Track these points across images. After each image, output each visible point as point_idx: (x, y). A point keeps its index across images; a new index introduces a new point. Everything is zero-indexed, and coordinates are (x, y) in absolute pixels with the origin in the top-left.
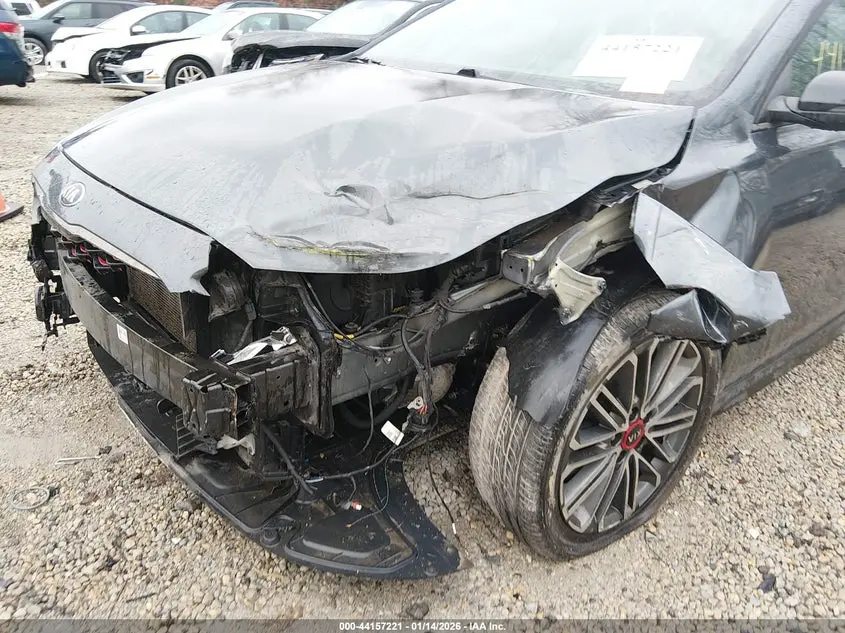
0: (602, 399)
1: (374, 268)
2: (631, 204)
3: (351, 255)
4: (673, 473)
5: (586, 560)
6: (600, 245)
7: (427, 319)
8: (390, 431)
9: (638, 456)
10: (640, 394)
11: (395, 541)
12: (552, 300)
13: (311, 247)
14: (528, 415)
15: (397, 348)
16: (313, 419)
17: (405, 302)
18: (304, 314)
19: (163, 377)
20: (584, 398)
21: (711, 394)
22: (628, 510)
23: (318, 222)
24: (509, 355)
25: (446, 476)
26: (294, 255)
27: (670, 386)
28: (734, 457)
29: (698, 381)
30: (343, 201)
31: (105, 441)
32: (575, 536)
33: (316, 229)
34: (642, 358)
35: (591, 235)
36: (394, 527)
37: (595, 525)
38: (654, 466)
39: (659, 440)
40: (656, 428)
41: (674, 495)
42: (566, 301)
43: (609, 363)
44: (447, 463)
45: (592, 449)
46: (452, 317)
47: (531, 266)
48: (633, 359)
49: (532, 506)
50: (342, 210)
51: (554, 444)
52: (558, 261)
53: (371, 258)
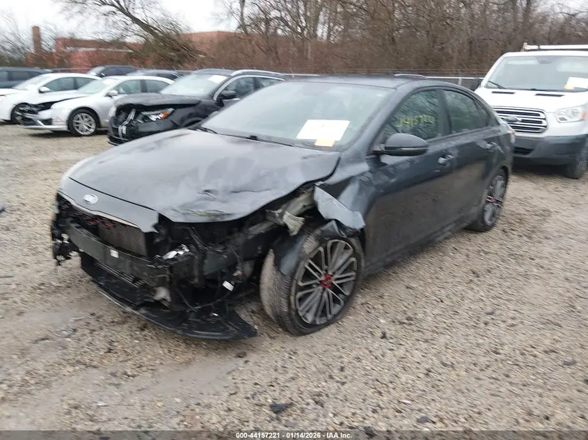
0: (310, 265)
1: (219, 219)
2: (313, 191)
3: (209, 215)
4: (348, 300)
5: (311, 335)
6: (304, 206)
7: (240, 239)
8: (227, 285)
9: (330, 292)
10: (327, 264)
11: (231, 328)
12: (286, 227)
13: (195, 213)
14: (282, 273)
15: (229, 251)
16: (196, 281)
17: (230, 233)
18: (191, 239)
19: (135, 268)
20: (302, 264)
21: (360, 266)
22: (330, 316)
23: (197, 203)
24: (274, 253)
25: (253, 312)
26: (188, 216)
27: (340, 262)
28: (381, 297)
29: (353, 259)
30: (206, 196)
31: (91, 311)
32: (306, 325)
33: (197, 207)
34: (325, 249)
35: (300, 203)
36: (231, 325)
37: (314, 321)
38: (340, 297)
39: (340, 285)
40: (338, 279)
41: (352, 310)
42: (291, 227)
43: (310, 250)
44: (253, 307)
45: (309, 287)
46: (250, 237)
47: (277, 215)
48: (321, 249)
49: (285, 309)
50: (206, 199)
51: (291, 283)
52: (287, 213)
53: (217, 216)
